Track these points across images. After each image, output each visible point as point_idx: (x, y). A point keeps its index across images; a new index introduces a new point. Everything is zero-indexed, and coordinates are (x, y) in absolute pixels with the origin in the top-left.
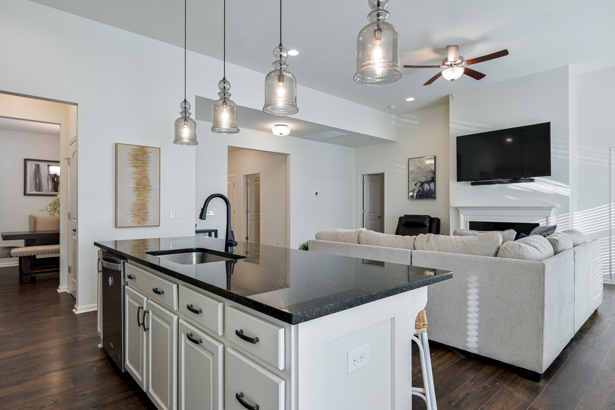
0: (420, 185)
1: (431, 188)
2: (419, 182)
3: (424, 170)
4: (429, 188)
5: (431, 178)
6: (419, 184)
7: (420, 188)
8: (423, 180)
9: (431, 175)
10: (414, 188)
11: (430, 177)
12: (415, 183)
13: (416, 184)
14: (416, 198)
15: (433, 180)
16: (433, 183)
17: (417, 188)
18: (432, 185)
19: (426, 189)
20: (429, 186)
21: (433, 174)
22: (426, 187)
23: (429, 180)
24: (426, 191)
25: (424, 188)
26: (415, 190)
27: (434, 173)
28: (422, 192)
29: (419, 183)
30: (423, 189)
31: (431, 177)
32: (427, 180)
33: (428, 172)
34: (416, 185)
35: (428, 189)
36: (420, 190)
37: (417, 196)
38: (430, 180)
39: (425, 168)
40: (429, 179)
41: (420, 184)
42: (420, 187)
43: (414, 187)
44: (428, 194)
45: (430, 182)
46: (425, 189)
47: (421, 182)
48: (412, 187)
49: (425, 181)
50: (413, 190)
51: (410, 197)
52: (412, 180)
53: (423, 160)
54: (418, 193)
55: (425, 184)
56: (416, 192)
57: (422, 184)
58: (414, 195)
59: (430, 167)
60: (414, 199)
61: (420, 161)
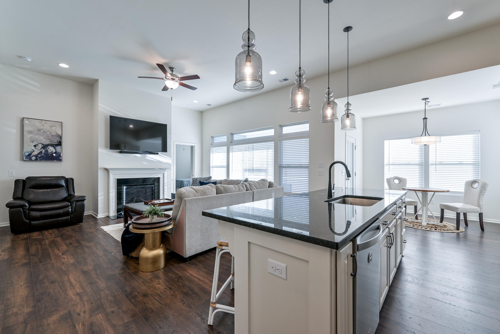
0: (42, 147)
1: (58, 151)
2: (40, 144)
3: (48, 133)
5: (57, 142)
6: (40, 146)
7: (42, 150)
8: (47, 142)
9: (58, 139)
10: (32, 149)
11: (56, 140)
12: (35, 144)
14: (36, 160)
15: (60, 144)
16: (60, 147)
17: (37, 150)
18: (58, 148)
19: (51, 151)
20: (55, 149)
21: (60, 139)
22: (51, 149)
23: (55, 144)
24: (51, 153)
26: (34, 151)
27: (61, 138)
28: (44, 154)
29: (41, 145)
31: (57, 141)
32: (51, 143)
33: (53, 136)
35: (53, 152)
36: (41, 152)
37: (38, 158)
38: (56, 144)
39: (49, 131)
41: (42, 146)
42: (41, 149)
43: (33, 148)
44: (54, 156)
45: (56, 145)
46: (49, 151)
47: (43, 144)
48: (29, 148)
49: (49, 144)
50: (31, 151)
51: (26, 158)
52: (29, 141)
53: (46, 123)
54: (38, 154)
55: (49, 147)
56: (36, 153)
57: (45, 147)
58: (32, 157)
59: (56, 131)
60: (32, 160)
61: (42, 124)
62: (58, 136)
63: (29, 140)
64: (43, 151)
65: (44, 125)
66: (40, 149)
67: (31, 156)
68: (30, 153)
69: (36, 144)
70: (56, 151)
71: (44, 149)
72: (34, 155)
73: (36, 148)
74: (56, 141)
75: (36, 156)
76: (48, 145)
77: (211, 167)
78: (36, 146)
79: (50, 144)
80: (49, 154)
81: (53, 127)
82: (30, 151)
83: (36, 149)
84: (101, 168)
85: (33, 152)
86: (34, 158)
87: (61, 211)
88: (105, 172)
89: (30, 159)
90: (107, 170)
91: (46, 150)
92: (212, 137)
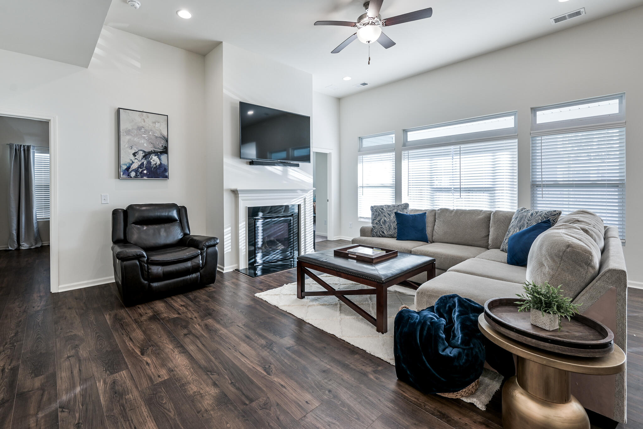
0: (144, 157)
1: (163, 162)
2: (141, 150)
3: (150, 133)
4: (158, 163)
5: (162, 148)
6: (141, 154)
7: (143, 161)
8: (149, 148)
9: (163, 143)
10: (131, 160)
11: (161, 145)
12: (134, 152)
13: (135, 153)
14: (136, 176)
15: (165, 151)
16: (166, 155)
17: (136, 160)
18: (164, 157)
20: (160, 159)
21: (165, 142)
22: (155, 160)
23: (159, 150)
24: (155, 166)
25: (151, 161)
26: (133, 162)
27: (167, 141)
28: (146, 167)
29: (142, 152)
30: (149, 163)
31: (162, 146)
32: (155, 149)
33: (156, 137)
34: (134, 154)
35: (158, 164)
36: (143, 164)
37: (139, 174)
38: (161, 150)
39: (151, 130)
40: (160, 149)
41: (144, 154)
42: (142, 159)
43: (132, 158)
44: (158, 171)
45: (162, 153)
46: (153, 163)
47: (144, 152)
48: (127, 158)
49: (152, 151)
50: (130, 163)
51: (123, 175)
52: (127, 146)
53: (148, 117)
54: (138, 168)
55: (152, 155)
56: (135, 166)
57: (147, 155)
58: (131, 172)
59: (161, 130)
60: (131, 177)
61: (142, 118)
62: (163, 138)
63: (127, 144)
64: (145, 163)
65: (145, 120)
66: (140, 159)
67: (130, 170)
68: (128, 165)
69: (136, 151)
70: (160, 162)
71: (145, 160)
72: (133, 168)
73: (136, 157)
74: (159, 147)
75: (136, 171)
76: (150, 153)
77: (358, 186)
78: (136, 154)
79: (154, 150)
80: (152, 167)
81: (157, 124)
82: (128, 163)
83: (135, 159)
84: (227, 190)
85: (132, 164)
86: (133, 174)
87: (189, 264)
88: (232, 195)
89: (128, 175)
90: (235, 192)
91: (148, 161)
92: (361, 139)
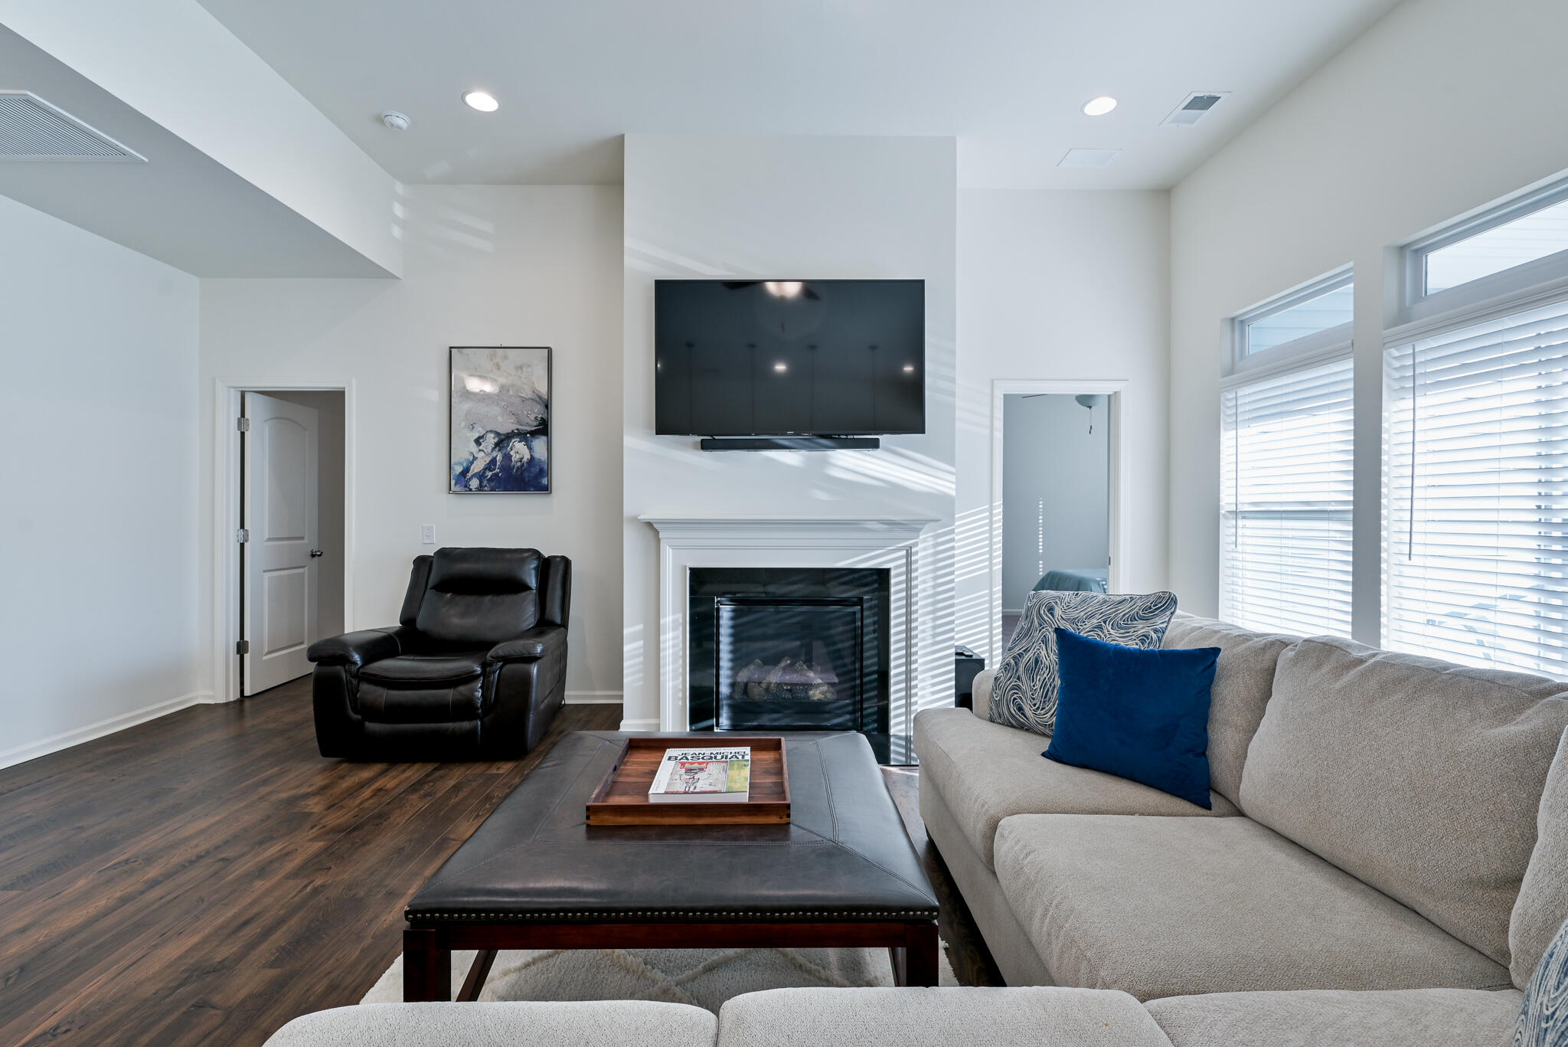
0: (497, 445)
1: (537, 455)
2: (491, 431)
3: (511, 393)
4: (527, 457)
5: (535, 423)
6: (491, 440)
7: (495, 454)
8: (507, 426)
9: (537, 411)
10: (471, 454)
11: (532, 417)
12: (477, 435)
13: (480, 438)
14: (481, 488)
15: (543, 428)
16: (544, 438)
17: (482, 454)
18: (539, 444)
19: (518, 456)
20: (530, 448)
21: (543, 409)
22: (519, 450)
23: (529, 429)
24: (519, 464)
25: (512, 453)
26: (475, 458)
27: (547, 406)
28: (502, 468)
29: (492, 435)
30: (507, 457)
31: (536, 418)
32: (520, 427)
33: (524, 399)
34: (478, 442)
35: (525, 460)
36: (494, 461)
37: (485, 482)
38: (533, 429)
39: (513, 385)
40: (530, 426)
41: (496, 440)
42: (493, 449)
43: (474, 448)
44: (526, 474)
45: (534, 434)
46: (515, 457)
47: (497, 434)
48: (464, 449)
49: (513, 431)
50: (469, 460)
51: (455, 485)
52: (463, 424)
53: (506, 357)
54: (485, 469)
55: (513, 441)
56: (478, 467)
57: (503, 441)
58: (470, 479)
59: (533, 383)
60: (471, 490)
61: (495, 361)
62: (538, 399)
63: (464, 420)
64: (498, 458)
65: (500, 364)
66: (490, 450)
67: (469, 475)
68: (465, 465)
69: (482, 435)
70: (531, 455)
71: (499, 451)
72: (476, 471)
73: (481, 448)
74: (530, 417)
75: (481, 476)
76: (509, 436)
78: (481, 441)
79: (517, 429)
80: (514, 466)
81: (524, 369)
82: (466, 460)
83: (480, 450)
84: (634, 520)
85: (472, 463)
86: (474, 483)
87: (449, 695)
89: (466, 486)
90: (651, 528)
91: (505, 453)
92: (1238, 324)
